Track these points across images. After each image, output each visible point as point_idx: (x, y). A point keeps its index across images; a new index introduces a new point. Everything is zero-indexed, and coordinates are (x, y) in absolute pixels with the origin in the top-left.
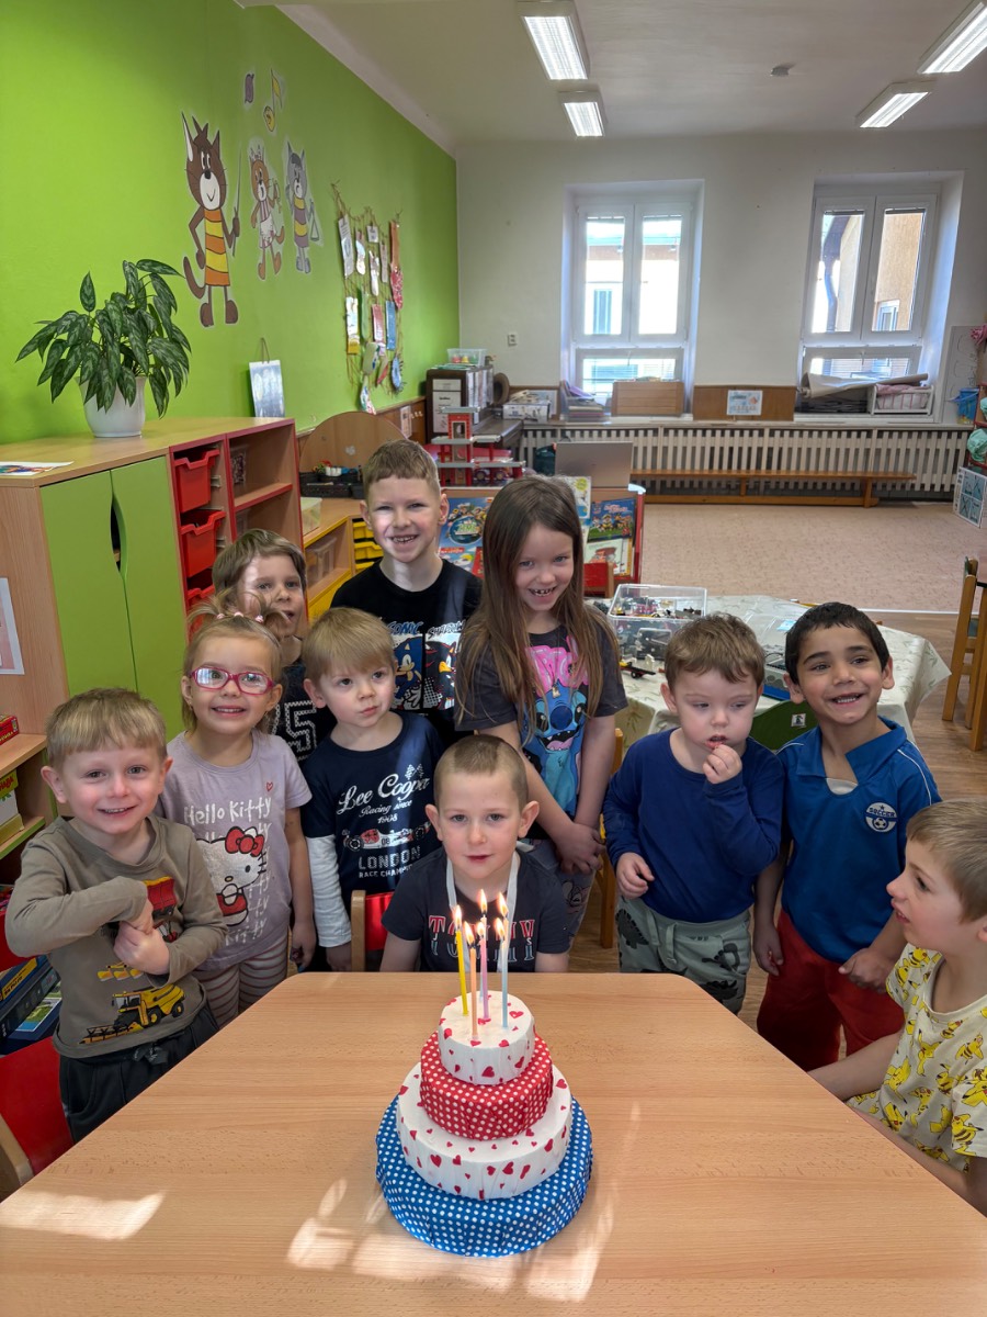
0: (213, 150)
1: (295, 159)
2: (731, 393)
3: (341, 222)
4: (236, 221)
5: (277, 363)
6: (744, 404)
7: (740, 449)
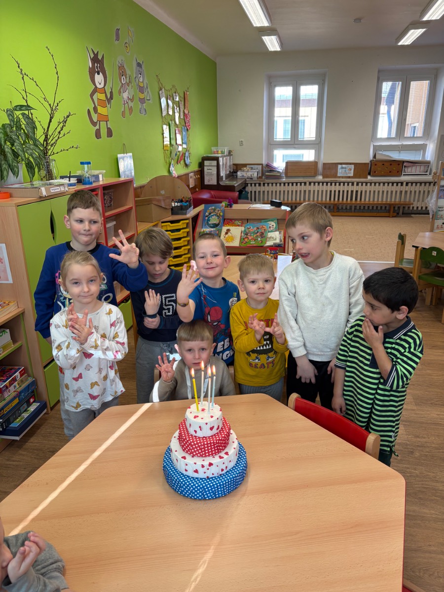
0: (101, 62)
1: (139, 65)
2: (340, 166)
3: (160, 92)
5: (131, 154)
6: (345, 171)
7: (343, 191)
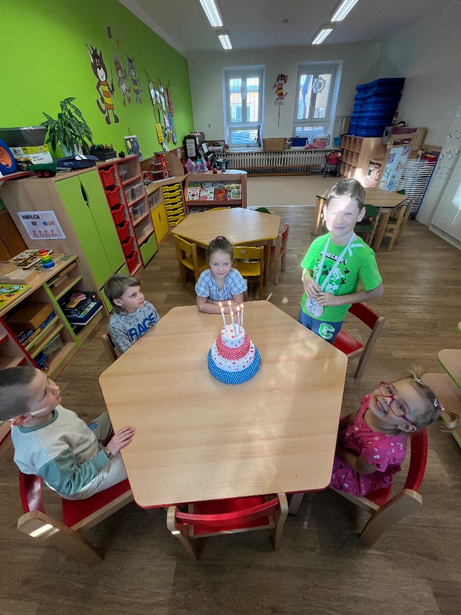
4: (112, 85)
5: (135, 136)
